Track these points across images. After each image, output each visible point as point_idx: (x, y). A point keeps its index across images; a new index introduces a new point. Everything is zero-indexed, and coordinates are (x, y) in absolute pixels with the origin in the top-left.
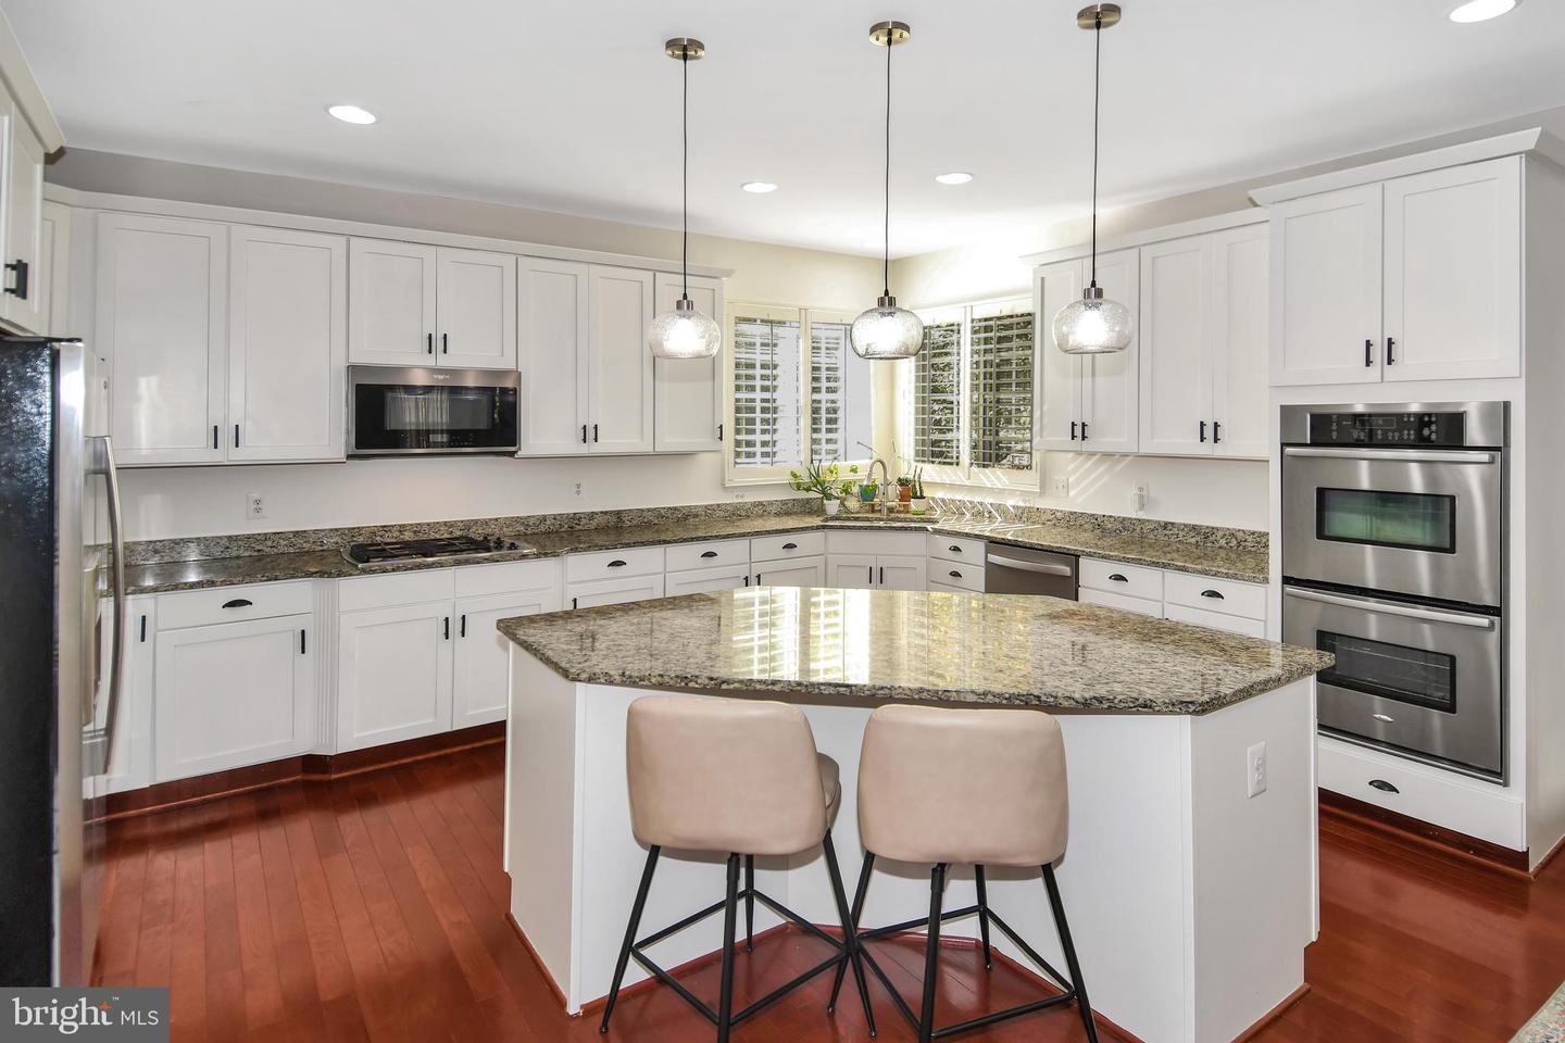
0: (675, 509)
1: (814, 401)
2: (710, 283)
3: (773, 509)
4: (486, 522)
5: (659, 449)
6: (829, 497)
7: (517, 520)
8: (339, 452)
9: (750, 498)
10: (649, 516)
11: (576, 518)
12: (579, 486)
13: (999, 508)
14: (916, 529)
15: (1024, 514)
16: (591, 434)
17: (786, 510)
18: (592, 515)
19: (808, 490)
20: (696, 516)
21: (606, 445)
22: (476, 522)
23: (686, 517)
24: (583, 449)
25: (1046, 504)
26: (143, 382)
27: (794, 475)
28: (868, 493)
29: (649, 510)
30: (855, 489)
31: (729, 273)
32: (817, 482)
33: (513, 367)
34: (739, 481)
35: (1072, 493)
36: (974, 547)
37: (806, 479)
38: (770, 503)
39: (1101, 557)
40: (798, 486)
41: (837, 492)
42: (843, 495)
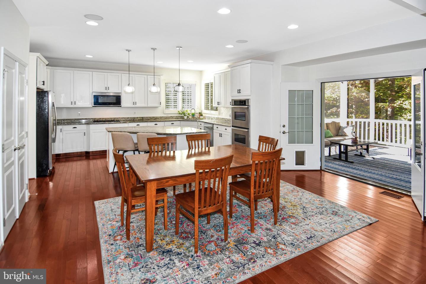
0: (154, 117)
1: (183, 98)
2: (158, 77)
3: (174, 118)
4: (118, 118)
5: (148, 106)
6: (185, 116)
7: (123, 118)
8: (90, 106)
9: (169, 116)
10: (148, 118)
11: (134, 118)
12: (135, 112)
13: (214, 117)
14: (196, 121)
15: (217, 119)
16: (135, 103)
17: (177, 118)
18: (137, 118)
19: (181, 114)
20: (158, 118)
21: (138, 105)
22: (116, 118)
23: (156, 119)
24: (134, 106)
25: (220, 117)
26: (62, 95)
27: (179, 112)
28: (193, 115)
29: (149, 117)
30: (191, 114)
31: (162, 75)
32: (184, 113)
33: (121, 92)
34: (167, 112)
35: (223, 114)
36: (203, 124)
37: (181, 112)
38: (174, 117)
39: (216, 124)
40: (179, 114)
41: (187, 115)
42: (188, 115)
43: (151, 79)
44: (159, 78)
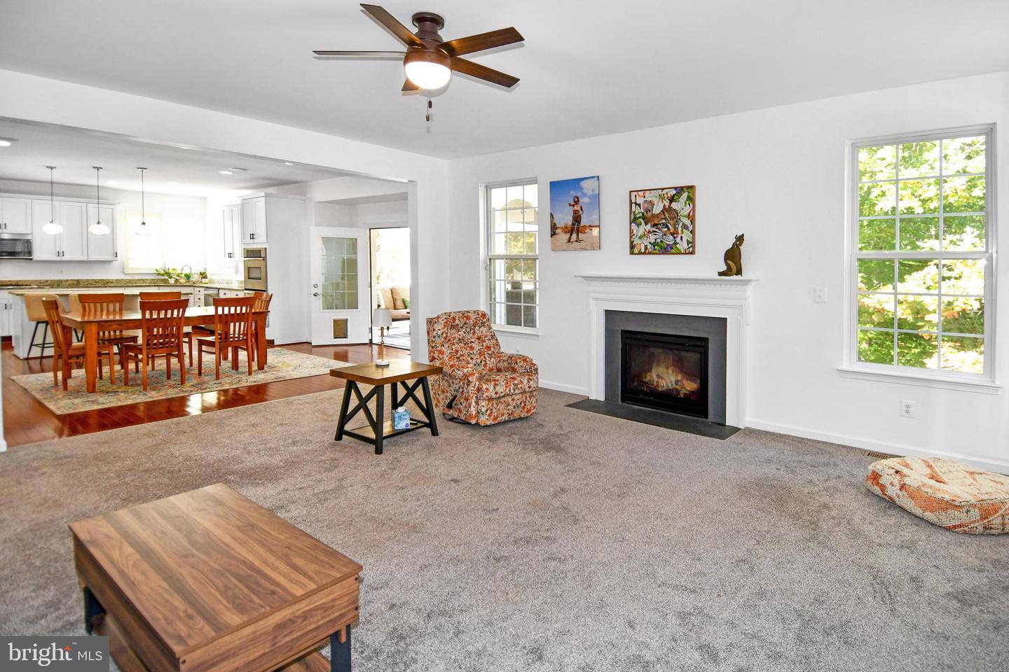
0: (103, 280)
2: (108, 206)
3: (148, 282)
4: (25, 281)
5: (90, 259)
6: (171, 278)
9: (137, 277)
11: (60, 281)
12: (61, 271)
16: (61, 254)
17: (153, 282)
18: (67, 281)
19: (163, 275)
20: (112, 283)
21: (66, 258)
23: (108, 283)
24: (58, 259)
27: (157, 271)
28: (188, 277)
30: (183, 276)
31: (118, 203)
32: (168, 274)
33: (31, 233)
34: (131, 272)
36: (202, 290)
37: (162, 272)
38: (146, 280)
39: (222, 289)
40: (159, 274)
41: (175, 276)
42: (177, 278)
43: (92, 208)
44: (113, 209)
